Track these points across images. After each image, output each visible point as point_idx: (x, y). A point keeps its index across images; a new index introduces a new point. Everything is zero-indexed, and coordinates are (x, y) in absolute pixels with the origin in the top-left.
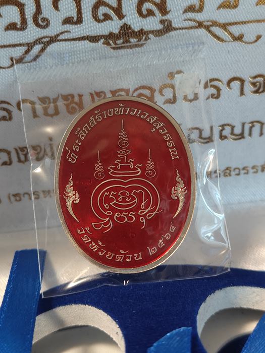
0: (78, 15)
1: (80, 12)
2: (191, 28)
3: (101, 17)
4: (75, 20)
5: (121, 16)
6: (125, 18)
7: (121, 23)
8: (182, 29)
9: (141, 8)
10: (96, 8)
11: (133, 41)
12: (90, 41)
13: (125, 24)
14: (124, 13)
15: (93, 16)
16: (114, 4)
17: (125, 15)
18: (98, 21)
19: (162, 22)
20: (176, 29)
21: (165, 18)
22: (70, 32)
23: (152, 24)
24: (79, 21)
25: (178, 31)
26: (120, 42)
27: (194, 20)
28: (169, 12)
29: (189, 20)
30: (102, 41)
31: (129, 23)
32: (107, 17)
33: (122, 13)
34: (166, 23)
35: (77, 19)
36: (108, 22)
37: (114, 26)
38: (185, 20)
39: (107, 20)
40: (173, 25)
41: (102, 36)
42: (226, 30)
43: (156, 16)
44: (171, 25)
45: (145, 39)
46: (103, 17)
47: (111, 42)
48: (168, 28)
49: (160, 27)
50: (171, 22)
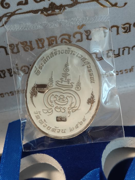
4: (24, 3)
7: (49, 2)
11: (57, 11)
12: (33, 13)
18: (37, 2)
20: (80, 3)
22: (22, 9)
23: (67, 1)
26: (50, 12)
31: (54, 2)
37: (45, 4)
39: (42, 1)
41: (40, 10)
42: (107, 1)
46: (39, 0)
47: (45, 12)
49: (71, 2)
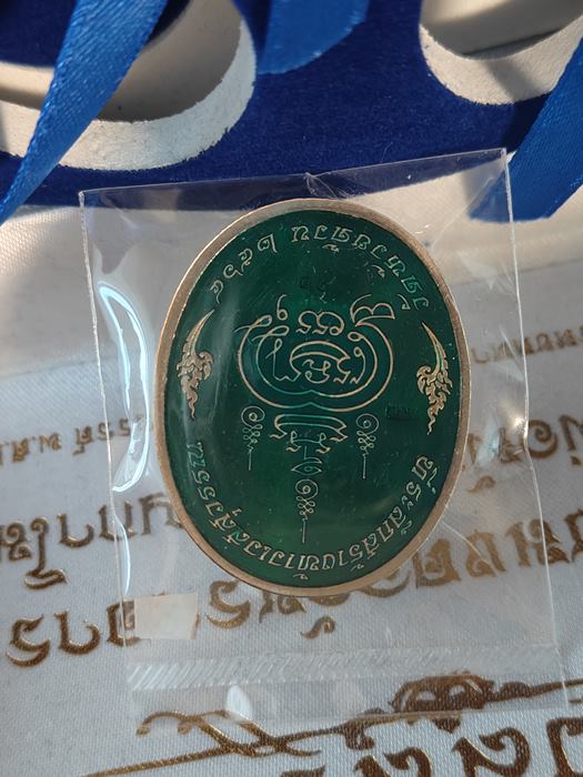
0: (559, 740)
1: (557, 747)
2: (301, 736)
3: (506, 740)
4: (564, 730)
5: (463, 747)
6: (453, 744)
7: (461, 733)
8: (322, 732)
9: (420, 770)
10: (523, 760)
11: (427, 696)
12: (524, 686)
13: (451, 732)
14: (458, 754)
15: (525, 742)
16: (481, 771)
17: (453, 750)
18: (512, 732)
19: (369, 744)
20: (335, 730)
21: (365, 754)
22: (571, 701)
23: (391, 738)
24: (554, 729)
25: (329, 727)
26: (456, 691)
27: (296, 753)
28: (357, 769)
29: (309, 754)
30: (496, 689)
31: (443, 734)
32: (494, 742)
33: (462, 754)
34: (359, 742)
35: (559, 730)
36: (490, 730)
37: (477, 725)
38: (319, 752)
39: (492, 737)
40: (342, 739)
41: (497, 700)
42: (222, 740)
43: (385, 755)
44: (347, 738)
45: (400, 701)
46: (502, 741)
47: (476, 688)
48: (353, 733)
49: (371, 732)
50: (349, 746)
